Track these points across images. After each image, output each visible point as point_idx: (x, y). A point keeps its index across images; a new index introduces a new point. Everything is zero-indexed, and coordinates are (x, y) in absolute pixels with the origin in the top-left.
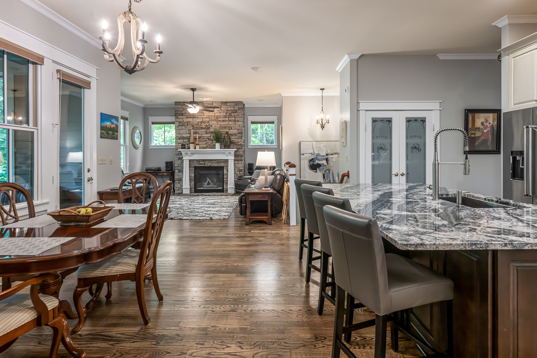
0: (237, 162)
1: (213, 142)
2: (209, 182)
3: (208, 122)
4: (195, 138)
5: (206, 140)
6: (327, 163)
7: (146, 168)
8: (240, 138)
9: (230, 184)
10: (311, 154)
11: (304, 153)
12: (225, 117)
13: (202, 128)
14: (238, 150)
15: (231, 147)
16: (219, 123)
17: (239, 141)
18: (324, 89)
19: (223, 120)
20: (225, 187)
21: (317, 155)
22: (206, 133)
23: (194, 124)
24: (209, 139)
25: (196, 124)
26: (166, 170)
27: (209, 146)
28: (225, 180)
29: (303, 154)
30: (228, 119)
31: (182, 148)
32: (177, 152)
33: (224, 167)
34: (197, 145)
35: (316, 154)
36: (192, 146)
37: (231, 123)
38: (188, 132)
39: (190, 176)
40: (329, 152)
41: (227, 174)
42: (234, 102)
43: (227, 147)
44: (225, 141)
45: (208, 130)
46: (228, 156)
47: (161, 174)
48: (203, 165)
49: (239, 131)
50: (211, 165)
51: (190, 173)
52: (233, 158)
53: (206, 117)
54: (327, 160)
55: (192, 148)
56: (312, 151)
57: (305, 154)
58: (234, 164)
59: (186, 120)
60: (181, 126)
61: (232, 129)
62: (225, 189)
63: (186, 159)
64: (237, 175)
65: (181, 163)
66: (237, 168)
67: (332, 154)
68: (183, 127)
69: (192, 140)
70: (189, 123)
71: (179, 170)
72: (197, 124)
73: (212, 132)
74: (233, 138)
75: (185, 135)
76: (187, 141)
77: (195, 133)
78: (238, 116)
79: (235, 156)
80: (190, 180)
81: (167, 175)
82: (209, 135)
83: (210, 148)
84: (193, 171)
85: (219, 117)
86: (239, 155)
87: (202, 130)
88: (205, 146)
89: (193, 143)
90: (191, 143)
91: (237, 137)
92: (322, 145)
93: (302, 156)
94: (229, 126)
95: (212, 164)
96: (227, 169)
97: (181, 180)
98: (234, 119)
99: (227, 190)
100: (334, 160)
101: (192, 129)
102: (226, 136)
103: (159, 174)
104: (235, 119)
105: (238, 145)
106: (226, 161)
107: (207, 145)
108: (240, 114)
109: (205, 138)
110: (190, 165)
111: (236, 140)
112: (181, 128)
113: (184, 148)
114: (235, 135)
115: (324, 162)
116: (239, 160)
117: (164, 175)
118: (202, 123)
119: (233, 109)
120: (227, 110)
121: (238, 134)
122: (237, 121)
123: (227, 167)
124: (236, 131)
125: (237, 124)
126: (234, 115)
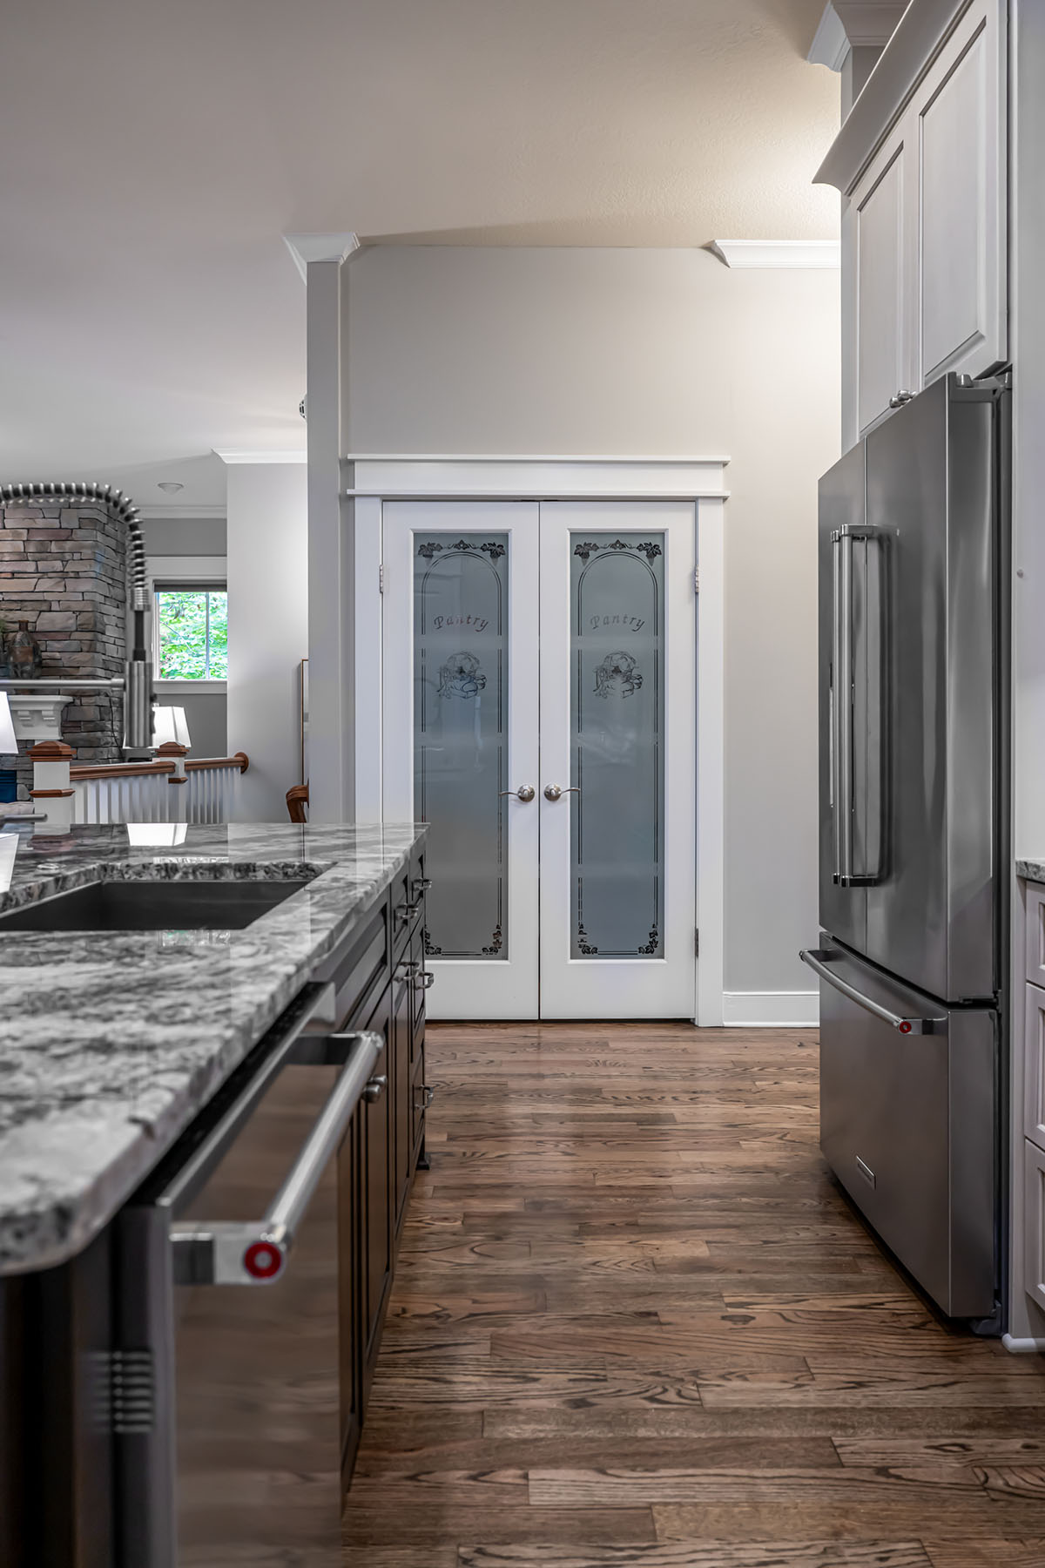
8: (85, 649)
12: (23, 556)
14: (78, 702)
17: (78, 662)
19: (13, 573)
30: (33, 569)
33: (15, 771)
37: (45, 584)
46: (31, 726)
49: (81, 618)
52: (55, 734)
61: (50, 611)
74: (53, 651)
78: (77, 556)
79: (62, 726)
86: (80, 721)
91: (74, 645)
94: (40, 596)
96: (28, 782)
98: (58, 565)
102: (19, 637)
104: (64, 566)
108: (83, 547)
111: (66, 660)
114: (64, 634)
116: (81, 743)
119: (56, 524)
120: (28, 529)
121: (77, 631)
122: (72, 575)
123: (27, 775)
124: (70, 618)
125: (72, 589)
126: (60, 549)
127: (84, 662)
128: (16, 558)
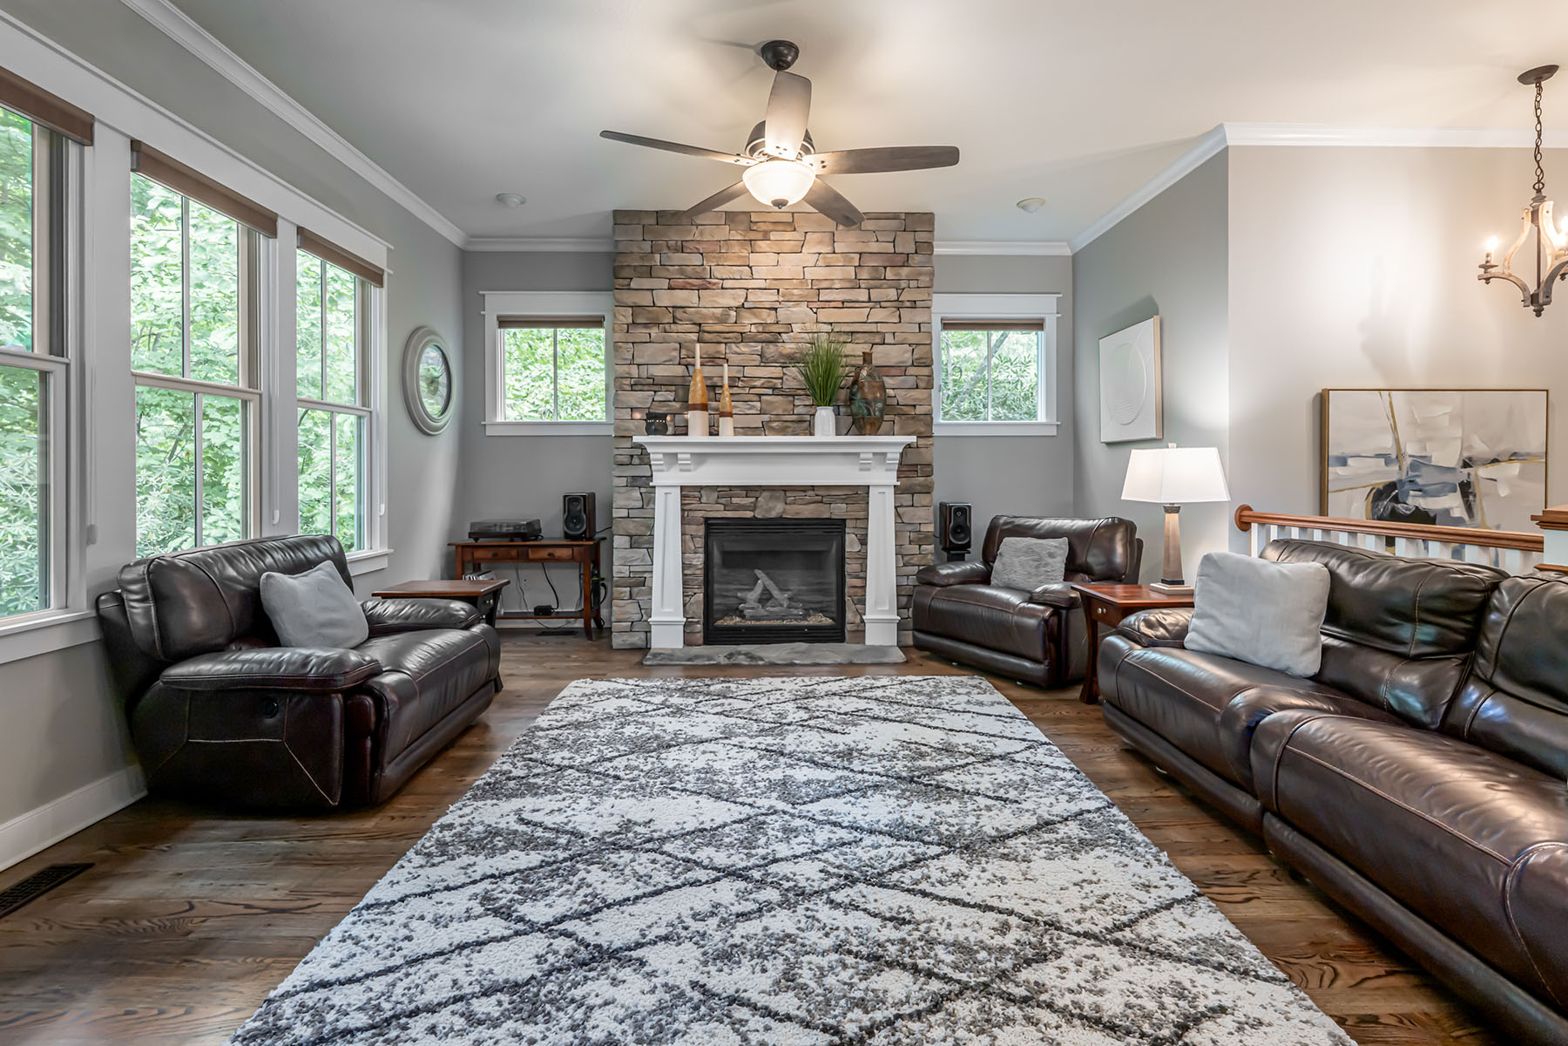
0: (906, 499)
1: (797, 403)
2: (766, 590)
3: (769, 309)
4: (709, 383)
5: (760, 395)
6: (1469, 508)
7: (473, 525)
8: (921, 385)
9: (876, 604)
10: (1382, 461)
11: (1347, 451)
12: (854, 284)
13: (743, 338)
15: (885, 426)
16: (824, 315)
17: (915, 400)
18: (1550, 70)
19: (843, 303)
20: (849, 616)
21: (1414, 466)
22: (764, 360)
23: (704, 317)
24: (774, 389)
25: (714, 316)
26: (567, 536)
27: (774, 424)
28: (849, 581)
29: (1343, 461)
30: (866, 299)
31: (650, 431)
32: (620, 451)
33: (845, 520)
34: (723, 414)
35: (1409, 461)
36: (696, 420)
37: (878, 315)
38: (676, 354)
39: (685, 566)
40: (1480, 448)
41: (863, 558)
42: (895, 216)
43: (872, 424)
44: (859, 396)
45: (771, 346)
46: (868, 470)
47: (544, 553)
48: (749, 514)
49: (919, 352)
50: (784, 511)
51: (683, 553)
52: (891, 478)
53: (762, 284)
54: (1466, 489)
55: (698, 434)
56: (1387, 444)
57: (1350, 461)
58: (896, 508)
59: (665, 298)
60: (646, 325)
61: (884, 344)
62: (848, 627)
63: (668, 480)
64: (906, 558)
65: (639, 504)
66: (910, 528)
67: (1495, 461)
68: (654, 331)
69: (700, 392)
70: (679, 314)
71: (631, 536)
72: (717, 318)
73: (791, 359)
74: (893, 387)
75: (659, 371)
76: (671, 396)
77: (712, 360)
78: (913, 284)
79: (900, 470)
80: (684, 583)
81: (573, 559)
82: (775, 371)
83: (782, 431)
84: (700, 542)
85: (825, 284)
86: (917, 465)
87: (743, 348)
88: (756, 421)
89: (704, 407)
90: (694, 407)
91: (911, 381)
92: (1442, 409)
93: (1335, 471)
94: (872, 328)
95: (788, 507)
96: (861, 532)
97: (640, 583)
98: (892, 294)
99: (860, 633)
100: (1503, 492)
101: (693, 342)
102: (864, 373)
103: (531, 556)
104: (899, 295)
105: (915, 417)
106: (859, 495)
107: (766, 418)
108: (920, 274)
109: (758, 383)
110: (683, 510)
111: (902, 396)
112: (640, 333)
113: (662, 431)
114: (901, 369)
115: (1453, 503)
116: (917, 489)
117: (559, 560)
118: (744, 313)
119: (890, 248)
120: (860, 254)
121: (913, 365)
122: (908, 304)
123: (860, 524)
124: (906, 352)
125: (908, 320)
126: (896, 275)
127: (920, 400)
128: (848, 285)
